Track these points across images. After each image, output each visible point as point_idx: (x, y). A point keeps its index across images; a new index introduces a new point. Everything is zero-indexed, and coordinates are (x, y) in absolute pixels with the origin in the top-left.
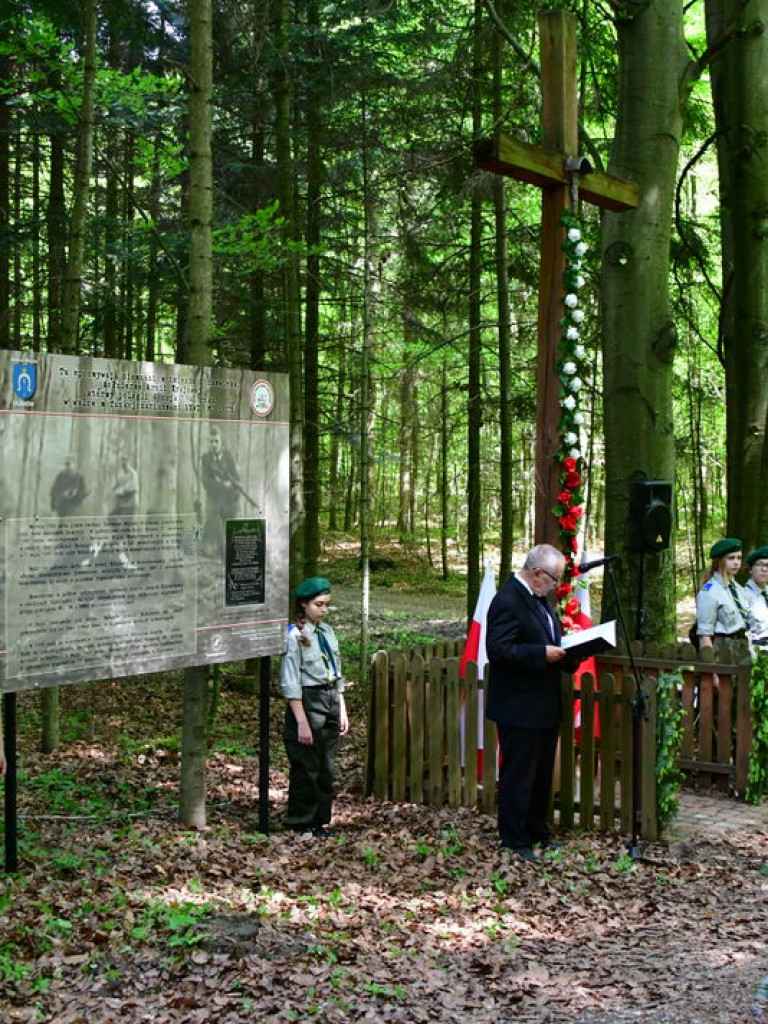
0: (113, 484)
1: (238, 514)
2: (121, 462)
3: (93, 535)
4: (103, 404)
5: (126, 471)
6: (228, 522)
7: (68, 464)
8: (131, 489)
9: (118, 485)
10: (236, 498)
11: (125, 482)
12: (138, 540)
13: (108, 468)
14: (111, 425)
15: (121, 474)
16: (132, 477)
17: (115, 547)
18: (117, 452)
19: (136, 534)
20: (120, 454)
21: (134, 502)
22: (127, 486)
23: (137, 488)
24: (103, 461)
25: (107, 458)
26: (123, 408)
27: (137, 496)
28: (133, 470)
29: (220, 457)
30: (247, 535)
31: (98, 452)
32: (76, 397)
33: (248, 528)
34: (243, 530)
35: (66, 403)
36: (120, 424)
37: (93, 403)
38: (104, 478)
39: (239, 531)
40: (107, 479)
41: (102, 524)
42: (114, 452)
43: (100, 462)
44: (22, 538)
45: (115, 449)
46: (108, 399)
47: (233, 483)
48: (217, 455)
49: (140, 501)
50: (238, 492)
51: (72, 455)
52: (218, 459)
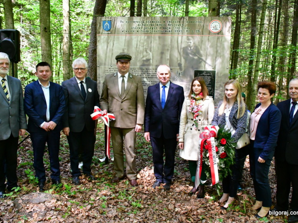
0: (142, 56)
1: (201, 68)
2: (144, 50)
3: (133, 72)
4: (138, 31)
5: (147, 52)
6: (195, 71)
7: (123, 50)
8: (149, 58)
9: (143, 57)
10: (200, 63)
11: (146, 56)
12: (152, 74)
13: (139, 52)
14: (141, 38)
15: (145, 53)
16: (149, 54)
17: (142, 76)
18: (143, 46)
19: (151, 72)
20: (144, 47)
21: (150, 62)
22: (147, 57)
23: (152, 58)
24: (138, 49)
25: (139, 48)
26: (146, 32)
27: (151, 61)
28: (150, 52)
29: (192, 48)
30: (205, 76)
31: (136, 46)
32: (127, 29)
33: (206, 73)
34: (203, 74)
35: (123, 31)
36: (144, 38)
37: (134, 31)
38: (138, 55)
39: (201, 74)
40: (139, 55)
41: (137, 69)
42: (142, 46)
43: (136, 50)
44: (106, 71)
45: (143, 45)
46: (140, 29)
47: (199, 57)
48: (191, 47)
49: (153, 62)
50: (201, 60)
51: (125, 47)
52: (191, 49)
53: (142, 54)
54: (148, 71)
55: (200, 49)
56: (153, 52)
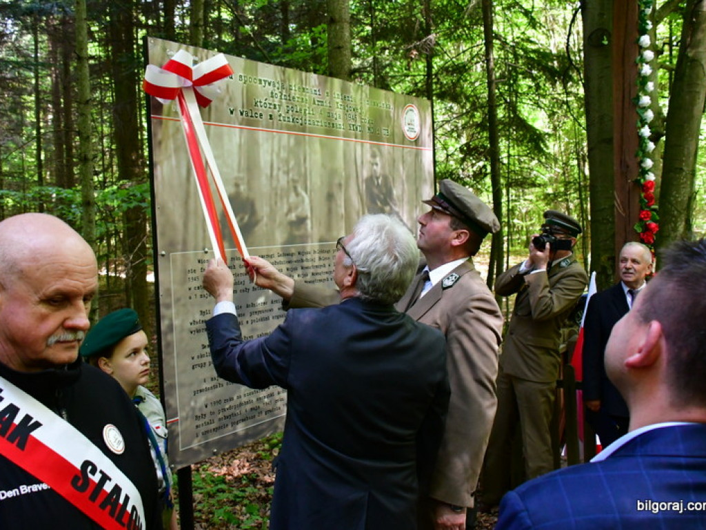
0: (285, 209)
2: (291, 184)
4: (271, 116)
5: (297, 194)
7: (237, 185)
8: (304, 214)
9: (290, 211)
11: (297, 208)
12: (312, 270)
13: (279, 192)
14: (280, 140)
15: (293, 198)
16: (303, 201)
18: (287, 173)
19: (310, 264)
20: (291, 175)
21: (306, 229)
22: (299, 212)
23: (309, 215)
24: (275, 183)
25: (278, 180)
26: (291, 123)
27: (309, 222)
28: (303, 193)
29: (380, 181)
31: (268, 172)
32: (243, 107)
35: (232, 112)
36: (289, 142)
37: (261, 115)
38: (276, 203)
40: (279, 204)
41: (277, 255)
42: (284, 172)
43: (271, 184)
44: (190, 275)
45: (286, 169)
46: (276, 111)
47: (392, 208)
48: (377, 179)
49: (312, 228)
51: (241, 175)
52: (378, 183)
53: (285, 200)
54: (302, 261)
55: (393, 185)
56: (311, 192)
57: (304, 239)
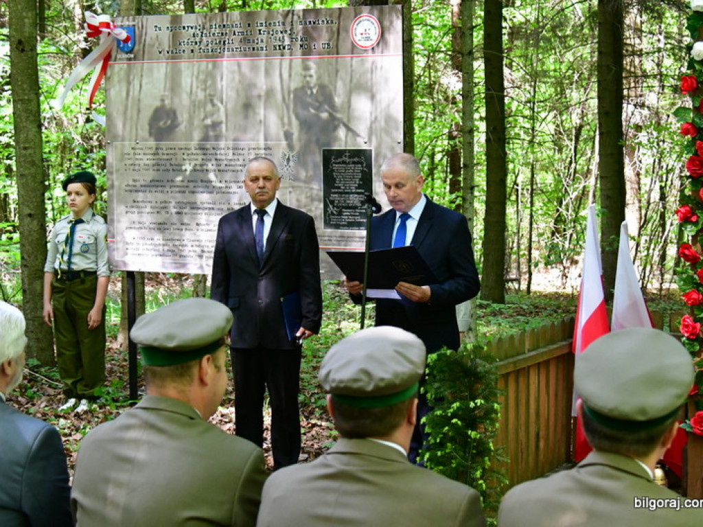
0: (202, 116)
1: (337, 144)
2: (208, 98)
3: (185, 157)
4: (192, 51)
5: (214, 105)
6: (324, 151)
7: (163, 100)
8: (219, 120)
9: (206, 117)
10: (336, 128)
11: (212, 115)
12: (225, 162)
13: (197, 103)
14: (199, 67)
15: (209, 107)
16: (219, 110)
17: (205, 167)
18: (205, 90)
19: (223, 157)
20: (208, 91)
21: (221, 131)
22: (215, 118)
23: (224, 120)
24: (193, 98)
25: (197, 96)
26: (210, 53)
27: (224, 126)
28: (219, 104)
29: (315, 91)
30: (349, 163)
31: (189, 91)
32: (169, 47)
33: (350, 157)
34: (344, 158)
35: (160, 53)
36: (207, 67)
37: (184, 51)
38: (194, 112)
39: (339, 160)
40: (197, 113)
41: (193, 148)
42: (202, 90)
43: (190, 98)
44: (126, 156)
45: (203, 87)
46: (197, 46)
47: (331, 115)
48: (311, 89)
49: (227, 130)
50: (336, 123)
51: (167, 93)
52: (312, 93)
53: (202, 110)
54: (216, 154)
55: (333, 93)
56: (226, 103)
57: (217, 138)
